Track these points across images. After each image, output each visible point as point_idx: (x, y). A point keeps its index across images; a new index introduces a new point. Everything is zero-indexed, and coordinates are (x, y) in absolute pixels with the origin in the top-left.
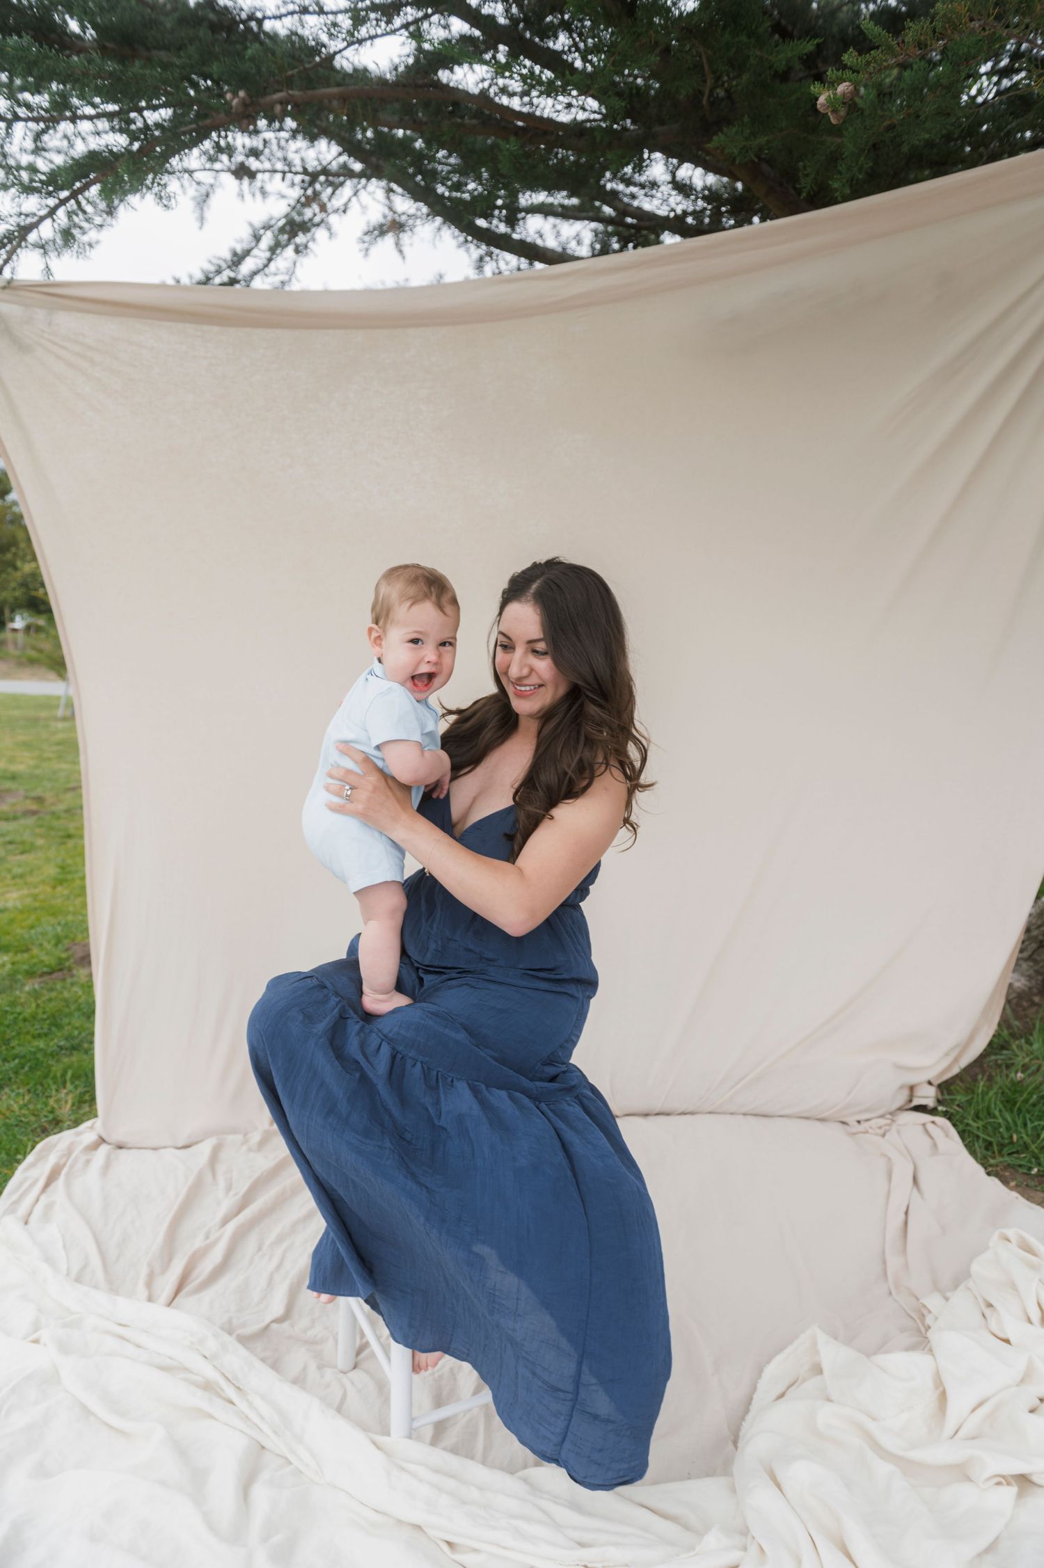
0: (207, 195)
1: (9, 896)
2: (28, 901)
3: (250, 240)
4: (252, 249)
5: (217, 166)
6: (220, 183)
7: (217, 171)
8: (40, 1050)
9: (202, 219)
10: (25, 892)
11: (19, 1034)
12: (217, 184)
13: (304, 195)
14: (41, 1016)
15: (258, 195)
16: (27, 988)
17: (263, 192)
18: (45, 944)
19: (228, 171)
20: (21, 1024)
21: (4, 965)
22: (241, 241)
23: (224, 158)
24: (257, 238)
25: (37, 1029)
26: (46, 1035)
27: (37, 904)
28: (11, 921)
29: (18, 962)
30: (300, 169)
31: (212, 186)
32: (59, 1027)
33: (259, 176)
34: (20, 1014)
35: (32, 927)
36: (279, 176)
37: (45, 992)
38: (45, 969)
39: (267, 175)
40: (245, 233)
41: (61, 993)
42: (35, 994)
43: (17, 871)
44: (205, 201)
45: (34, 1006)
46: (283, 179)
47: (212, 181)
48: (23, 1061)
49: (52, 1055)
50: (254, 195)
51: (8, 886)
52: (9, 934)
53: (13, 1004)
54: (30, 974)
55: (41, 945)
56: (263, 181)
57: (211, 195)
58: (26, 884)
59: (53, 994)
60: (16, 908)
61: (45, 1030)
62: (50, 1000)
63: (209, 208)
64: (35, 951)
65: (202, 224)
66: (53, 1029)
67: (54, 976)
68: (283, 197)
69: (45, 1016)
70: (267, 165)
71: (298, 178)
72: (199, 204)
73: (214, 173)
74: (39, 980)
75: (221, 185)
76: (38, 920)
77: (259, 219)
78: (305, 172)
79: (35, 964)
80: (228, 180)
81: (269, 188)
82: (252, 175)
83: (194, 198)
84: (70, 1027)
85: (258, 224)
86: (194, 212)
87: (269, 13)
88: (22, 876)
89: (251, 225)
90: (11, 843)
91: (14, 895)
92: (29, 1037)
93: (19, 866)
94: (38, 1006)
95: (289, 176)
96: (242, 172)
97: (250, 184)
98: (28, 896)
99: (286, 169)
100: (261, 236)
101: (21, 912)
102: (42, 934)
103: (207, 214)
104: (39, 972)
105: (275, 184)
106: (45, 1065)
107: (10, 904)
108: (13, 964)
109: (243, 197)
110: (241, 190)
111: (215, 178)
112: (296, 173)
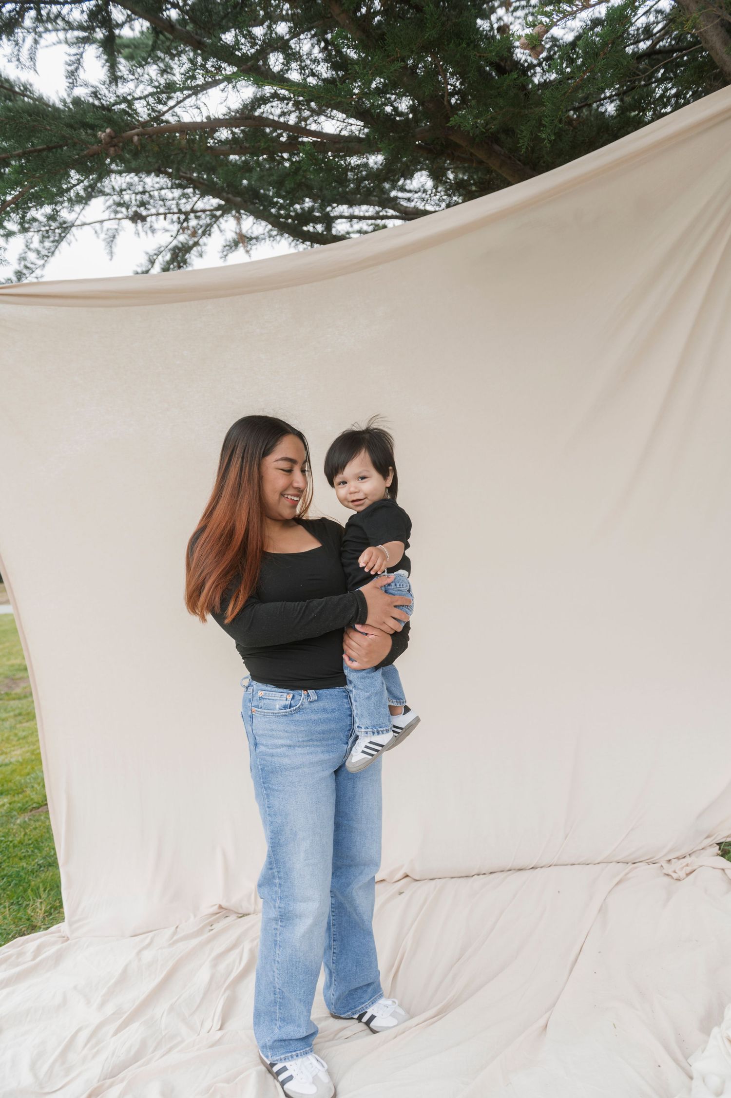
0: (114, 237)
1: (13, 753)
2: (28, 755)
3: (147, 264)
4: (150, 270)
5: (119, 216)
6: (122, 227)
7: (120, 219)
8: (23, 868)
9: (111, 253)
10: (26, 749)
11: (9, 858)
12: (120, 228)
13: (181, 228)
14: (27, 842)
15: (149, 232)
16: (18, 821)
17: (153, 231)
18: (36, 786)
19: (126, 218)
20: (11, 850)
21: (4, 805)
22: (141, 265)
23: (124, 210)
24: (152, 262)
25: (23, 852)
26: (29, 856)
27: (33, 757)
28: (13, 771)
29: (14, 802)
30: (176, 210)
31: (116, 229)
32: (40, 849)
33: (149, 219)
34: (11, 842)
35: (28, 774)
36: (162, 217)
37: (32, 822)
38: (35, 805)
39: (154, 217)
40: (144, 260)
41: (45, 823)
42: (24, 826)
43: (22, 734)
44: (112, 241)
45: (23, 833)
46: (165, 219)
47: (116, 227)
48: (10, 879)
49: (32, 872)
50: (146, 233)
51: (14, 746)
52: (10, 781)
53: (6, 835)
54: (23, 810)
55: (33, 787)
56: (151, 222)
57: (117, 236)
58: (27, 743)
59: (38, 824)
60: (18, 761)
61: (30, 853)
62: (35, 829)
63: (115, 246)
64: (28, 791)
65: (112, 256)
66: (36, 851)
67: (40, 810)
68: (167, 231)
69: (30, 842)
70: (153, 211)
71: (175, 217)
72: (108, 243)
73: (117, 221)
74: (29, 814)
75: (123, 229)
76: (33, 768)
77: (151, 248)
78: (180, 211)
79: (27, 802)
80: (127, 223)
81: (156, 226)
82: (143, 219)
83: (104, 240)
84: (48, 849)
85: (152, 252)
86: (105, 249)
87: (136, 96)
88: (24, 738)
89: (147, 253)
90: (20, 714)
91: (18, 752)
92: (16, 859)
93: (23, 731)
94: (25, 834)
95: (169, 216)
96: (137, 218)
97: (143, 227)
98: (27, 752)
99: (167, 211)
100: (155, 260)
101: (21, 764)
102: (34, 779)
103: (115, 250)
104: (30, 808)
105: (160, 223)
106: (26, 880)
107: (13, 760)
108: (10, 804)
109: (139, 234)
110: (137, 230)
111: (118, 225)
112: (174, 213)
